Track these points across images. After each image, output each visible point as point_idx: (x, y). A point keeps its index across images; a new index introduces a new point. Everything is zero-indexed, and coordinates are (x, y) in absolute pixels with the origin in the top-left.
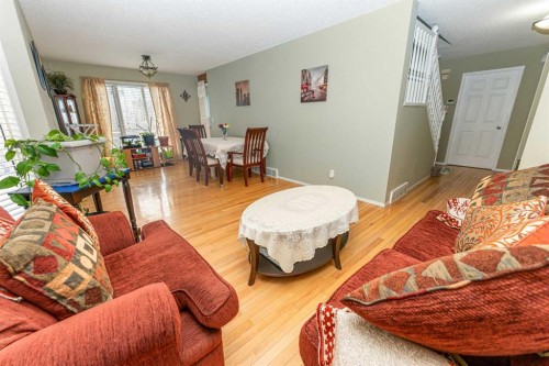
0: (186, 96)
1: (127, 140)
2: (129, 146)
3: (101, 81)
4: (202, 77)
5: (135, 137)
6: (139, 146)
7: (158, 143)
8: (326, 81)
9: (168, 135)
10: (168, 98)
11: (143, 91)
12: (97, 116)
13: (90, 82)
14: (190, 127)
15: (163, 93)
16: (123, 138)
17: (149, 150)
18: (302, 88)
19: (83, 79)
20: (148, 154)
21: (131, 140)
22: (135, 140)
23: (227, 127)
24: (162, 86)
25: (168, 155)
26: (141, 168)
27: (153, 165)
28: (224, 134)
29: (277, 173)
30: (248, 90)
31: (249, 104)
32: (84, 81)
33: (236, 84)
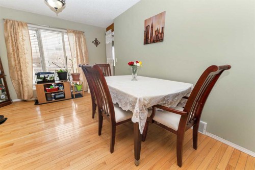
0: (96, 43)
1: (42, 76)
2: (45, 80)
3: (22, 24)
5: (50, 73)
6: (53, 81)
9: (79, 72)
10: (83, 48)
11: (63, 36)
13: (12, 24)
15: (79, 39)
16: (38, 75)
17: (62, 85)
19: (6, 21)
20: (61, 88)
21: (46, 75)
22: (50, 75)
23: (138, 65)
24: (78, 33)
25: (79, 88)
26: (53, 100)
27: (64, 97)
28: (134, 73)
29: (205, 127)
30: (164, 23)
31: (162, 40)
32: (6, 23)
33: (146, 21)
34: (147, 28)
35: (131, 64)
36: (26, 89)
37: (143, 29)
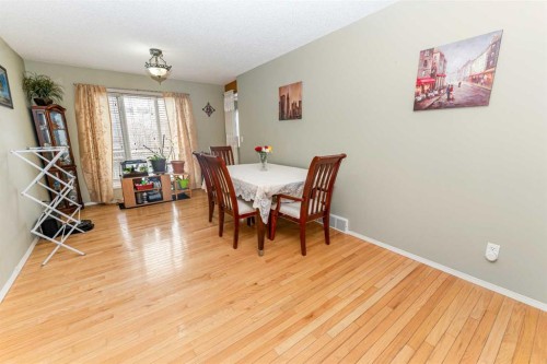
0: (209, 110)
1: (128, 166)
2: (133, 173)
3: (98, 89)
4: (232, 86)
5: (141, 161)
6: (146, 174)
7: (170, 169)
8: (492, 62)
9: (184, 158)
10: (188, 120)
11: (156, 103)
12: (93, 134)
13: (86, 91)
14: (213, 149)
15: (181, 105)
16: (124, 164)
17: (159, 179)
18: (419, 83)
19: (78, 87)
20: (157, 184)
21: (135, 165)
22: (141, 165)
23: (267, 151)
24: (180, 96)
25: (184, 185)
26: (146, 202)
27: (162, 199)
28: (263, 161)
29: (347, 224)
30: (300, 96)
31: (300, 117)
32: (79, 88)
33: (280, 89)
34: (282, 98)
35: (259, 150)
36: (104, 186)
37: (278, 100)
